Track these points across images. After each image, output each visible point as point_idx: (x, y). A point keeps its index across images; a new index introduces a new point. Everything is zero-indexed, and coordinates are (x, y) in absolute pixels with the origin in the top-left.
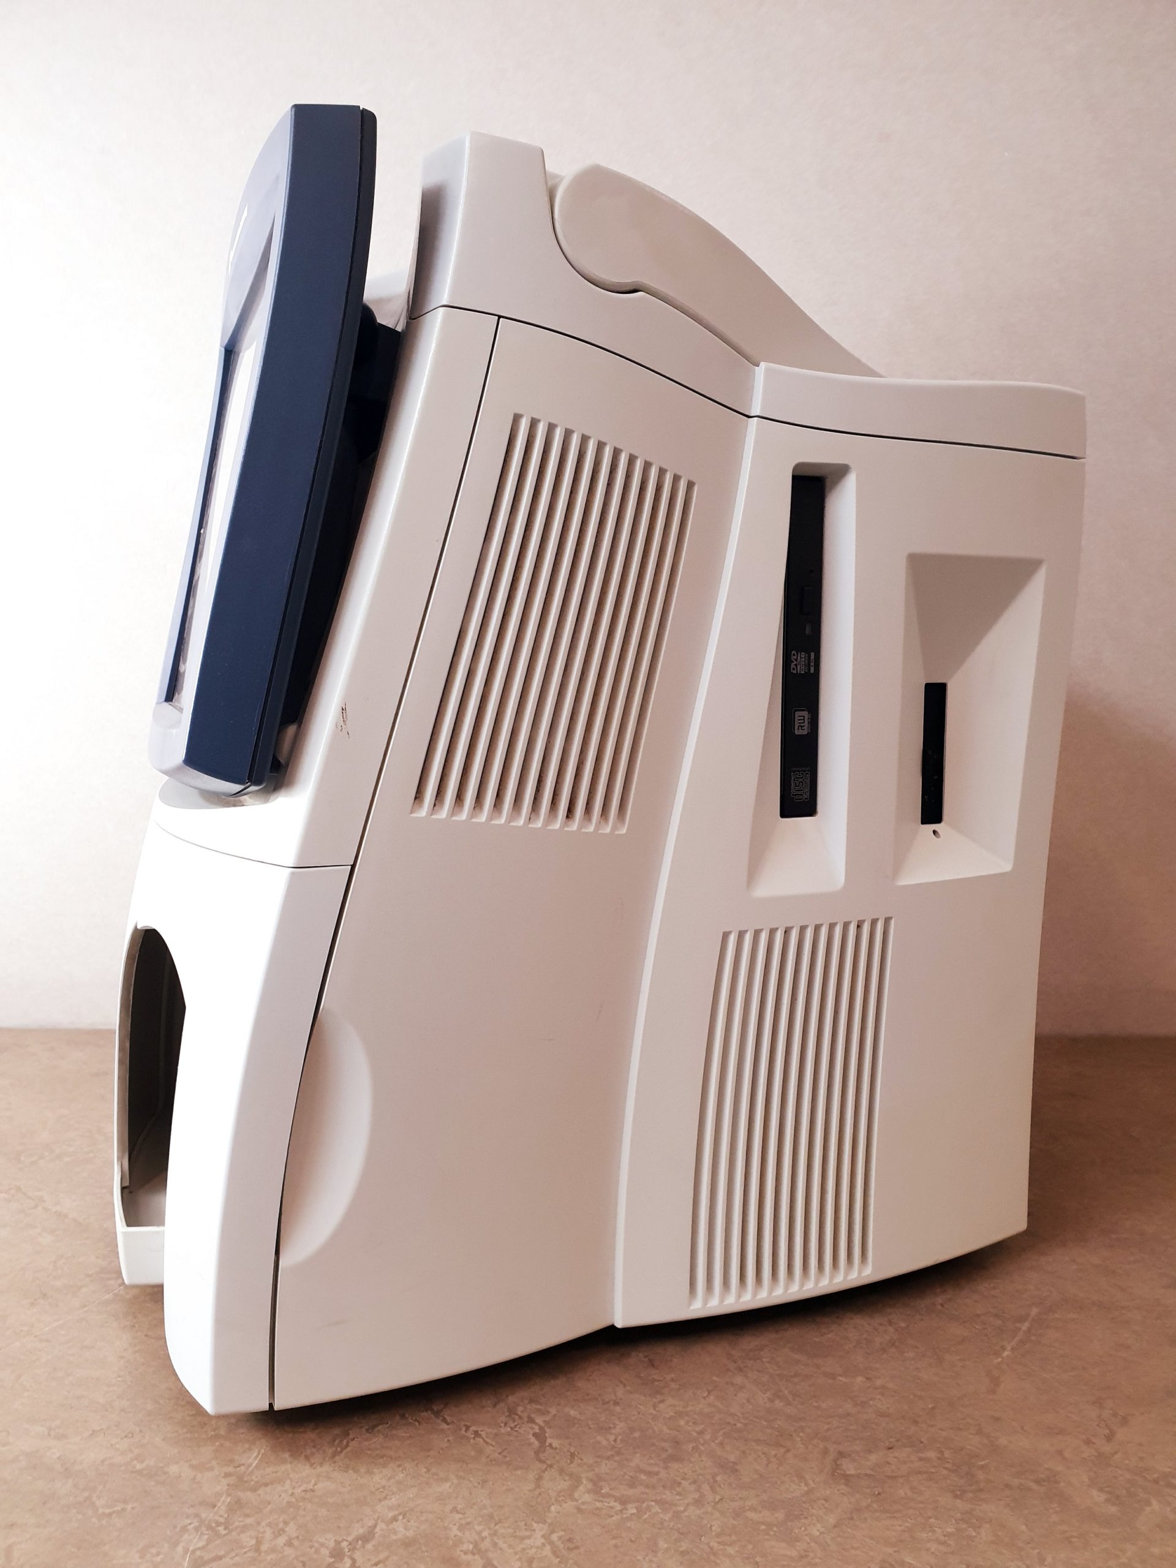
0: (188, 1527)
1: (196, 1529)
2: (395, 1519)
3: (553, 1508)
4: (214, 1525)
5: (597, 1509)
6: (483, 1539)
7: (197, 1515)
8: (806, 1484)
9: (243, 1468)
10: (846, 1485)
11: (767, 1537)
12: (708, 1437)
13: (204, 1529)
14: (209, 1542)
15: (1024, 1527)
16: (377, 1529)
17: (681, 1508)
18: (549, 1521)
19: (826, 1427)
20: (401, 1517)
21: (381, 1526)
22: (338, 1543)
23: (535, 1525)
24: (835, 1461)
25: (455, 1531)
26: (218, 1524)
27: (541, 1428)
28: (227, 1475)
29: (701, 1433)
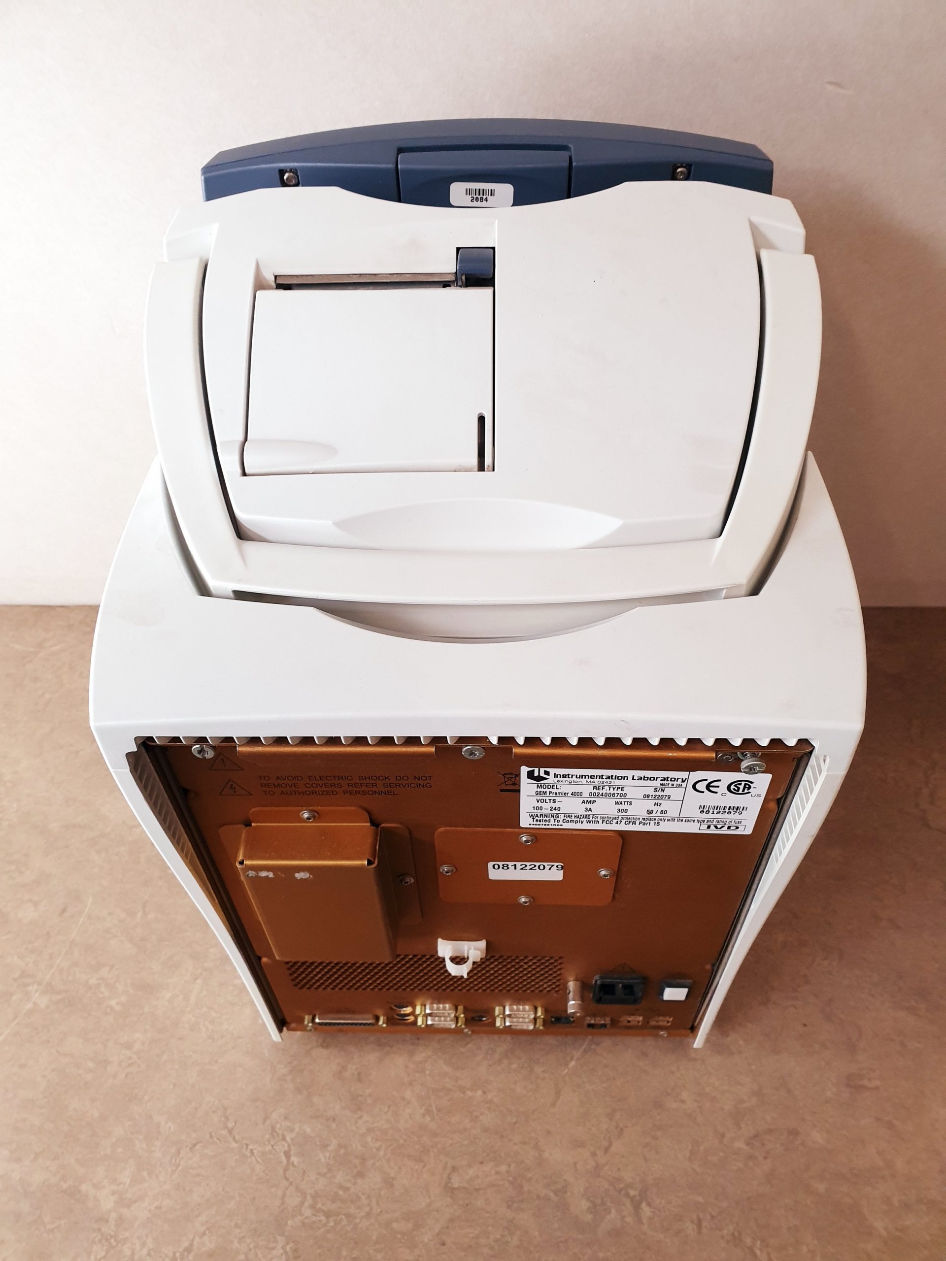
0: (95, 1240)
1: (100, 1241)
2: (204, 1234)
3: (289, 1222)
4: (109, 1238)
5: (314, 1222)
6: (250, 1250)
7: (99, 1230)
8: (430, 1197)
9: (121, 1186)
10: (451, 1197)
11: (400, 1245)
12: (382, 1153)
13: (104, 1241)
14: (107, 1252)
15: (537, 1233)
16: (195, 1243)
17: (358, 1221)
18: (286, 1234)
19: (450, 1142)
20: (207, 1232)
21: (197, 1239)
22: (174, 1253)
23: (279, 1237)
24: (449, 1175)
25: (236, 1244)
26: (111, 1237)
27: (289, 1146)
28: (114, 1193)
29: (378, 1149)
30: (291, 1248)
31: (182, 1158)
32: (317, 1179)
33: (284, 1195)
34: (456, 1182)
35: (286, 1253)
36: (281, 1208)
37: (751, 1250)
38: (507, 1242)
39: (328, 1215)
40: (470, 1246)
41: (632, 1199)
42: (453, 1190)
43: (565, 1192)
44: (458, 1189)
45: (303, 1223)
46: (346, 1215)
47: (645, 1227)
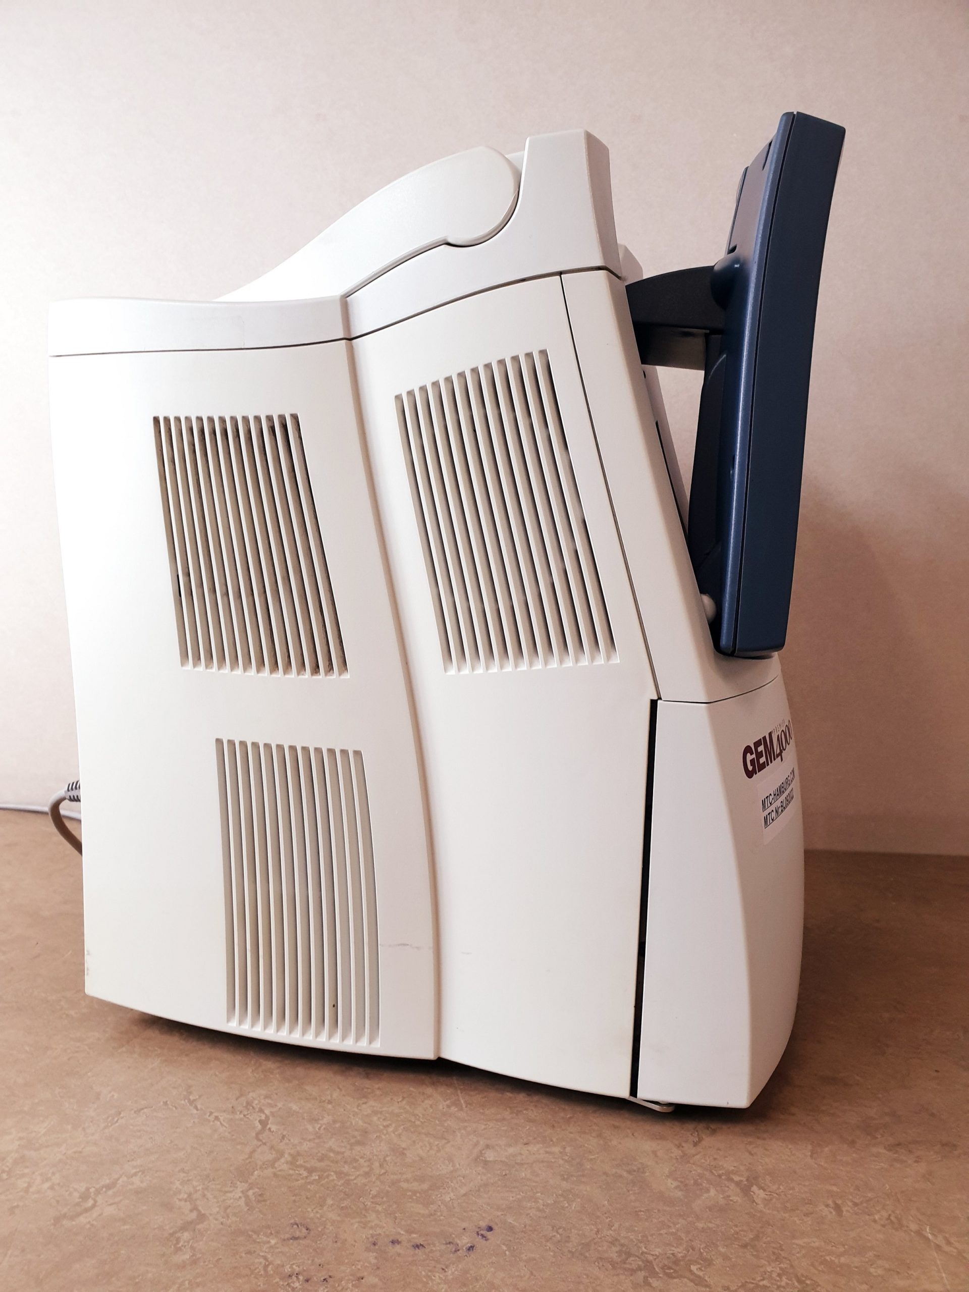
30: (254, 1193)
31: (122, 1118)
32: (300, 1143)
33: (254, 1151)
34: (490, 1155)
35: (247, 1197)
36: (248, 1161)
37: (919, 1233)
38: (563, 1208)
39: (310, 1171)
40: (510, 1208)
41: (738, 1184)
42: (486, 1162)
43: (644, 1172)
44: (495, 1162)
45: (275, 1175)
46: (336, 1172)
47: (761, 1207)
